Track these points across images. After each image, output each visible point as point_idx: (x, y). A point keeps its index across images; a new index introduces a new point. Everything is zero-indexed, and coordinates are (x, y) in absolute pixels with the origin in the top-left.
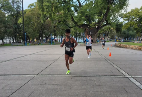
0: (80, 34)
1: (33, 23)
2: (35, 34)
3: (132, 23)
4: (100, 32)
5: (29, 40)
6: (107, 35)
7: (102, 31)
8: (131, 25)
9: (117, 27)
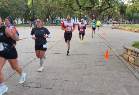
0: (84, 15)
1: (41, 5)
2: (43, 16)
3: (135, 5)
4: (104, 14)
6: (111, 17)
7: (106, 13)
8: (134, 7)
9: (121, 9)
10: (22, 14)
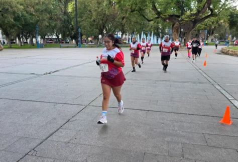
0: (163, 29)
1: (90, 11)
2: (93, 30)
4: (200, 27)
5: (81, 39)
6: (213, 33)
7: (204, 26)
9: (231, 19)
10: (58, 27)
